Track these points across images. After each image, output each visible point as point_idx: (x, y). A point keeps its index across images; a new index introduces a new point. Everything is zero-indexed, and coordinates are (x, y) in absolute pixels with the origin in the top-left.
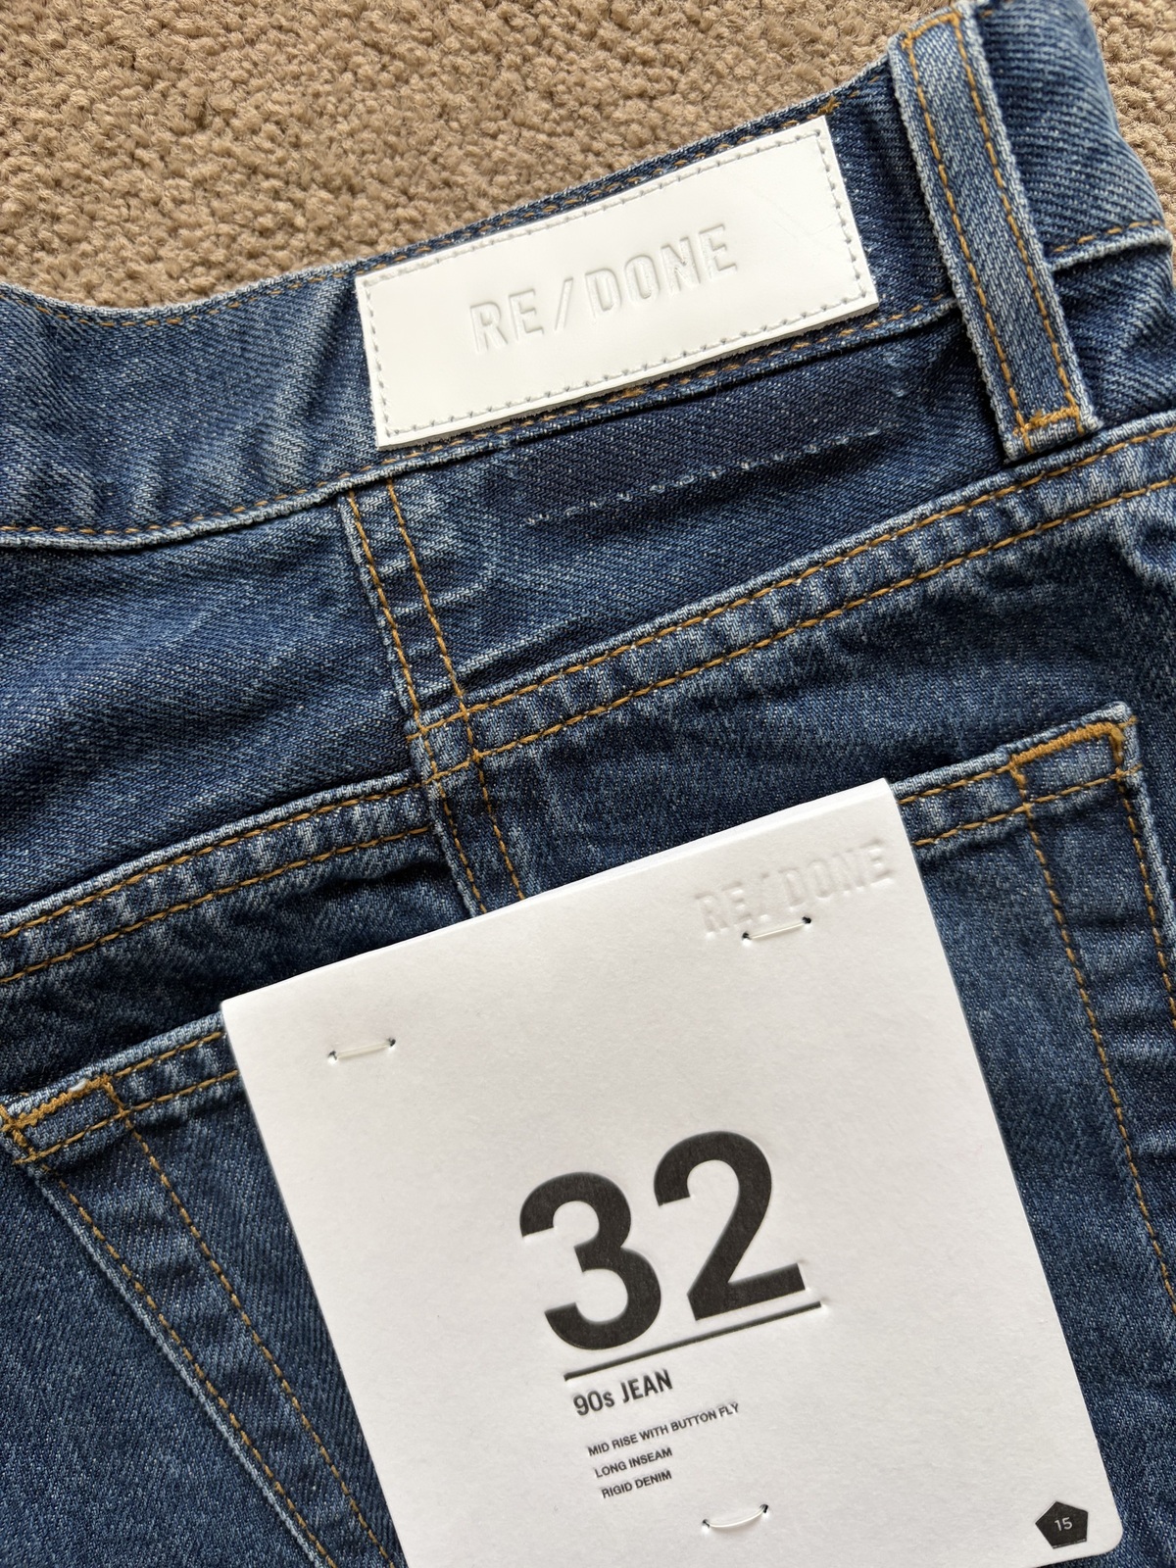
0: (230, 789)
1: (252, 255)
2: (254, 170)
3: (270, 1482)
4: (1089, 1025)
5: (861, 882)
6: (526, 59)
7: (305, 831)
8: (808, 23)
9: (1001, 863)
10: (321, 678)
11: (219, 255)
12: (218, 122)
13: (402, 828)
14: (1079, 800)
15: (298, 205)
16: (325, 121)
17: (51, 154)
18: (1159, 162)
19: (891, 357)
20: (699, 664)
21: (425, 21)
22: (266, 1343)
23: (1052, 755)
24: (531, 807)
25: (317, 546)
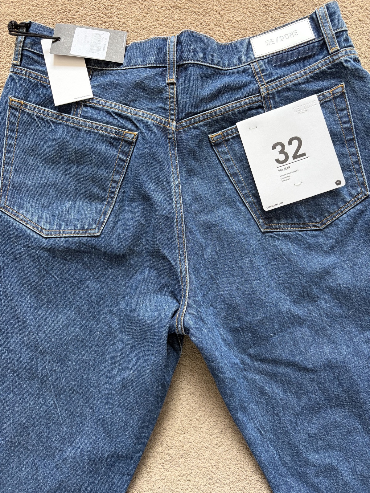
0: (239, 96)
1: (234, 38)
2: (235, 27)
3: (238, 188)
4: (340, 123)
5: (313, 106)
6: (269, 13)
7: (247, 101)
8: (304, 8)
9: (329, 103)
10: (249, 83)
11: (230, 38)
12: (230, 21)
13: (259, 101)
14: (338, 94)
15: (240, 32)
16: (243, 21)
17: (209, 26)
18: (348, 24)
19: (316, 44)
20: (294, 80)
21: (256, 9)
22: (238, 170)
23: (335, 90)
24: (273, 98)
25: (248, 69)
